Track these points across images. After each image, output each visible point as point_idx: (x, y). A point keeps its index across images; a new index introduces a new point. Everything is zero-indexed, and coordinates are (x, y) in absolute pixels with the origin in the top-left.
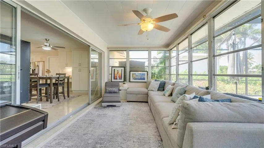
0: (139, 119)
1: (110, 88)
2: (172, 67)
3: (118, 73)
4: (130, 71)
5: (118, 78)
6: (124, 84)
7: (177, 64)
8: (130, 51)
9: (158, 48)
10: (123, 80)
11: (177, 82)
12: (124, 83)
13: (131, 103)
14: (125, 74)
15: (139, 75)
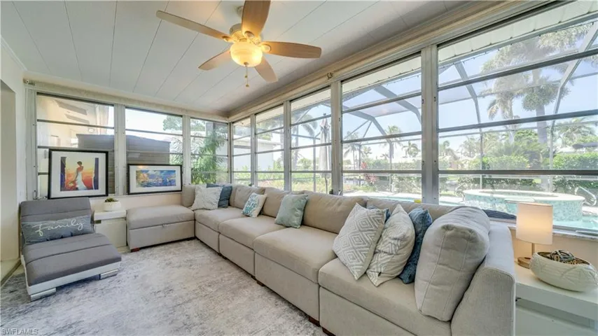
0: (210, 289)
1: (54, 222)
2: (235, 158)
3: (80, 169)
4: (128, 165)
5: (80, 184)
6: (110, 200)
7: (253, 151)
8: (127, 107)
9: (208, 114)
10: (102, 190)
11: (253, 186)
12: (106, 198)
13: (147, 251)
14: (110, 173)
15: (159, 173)
